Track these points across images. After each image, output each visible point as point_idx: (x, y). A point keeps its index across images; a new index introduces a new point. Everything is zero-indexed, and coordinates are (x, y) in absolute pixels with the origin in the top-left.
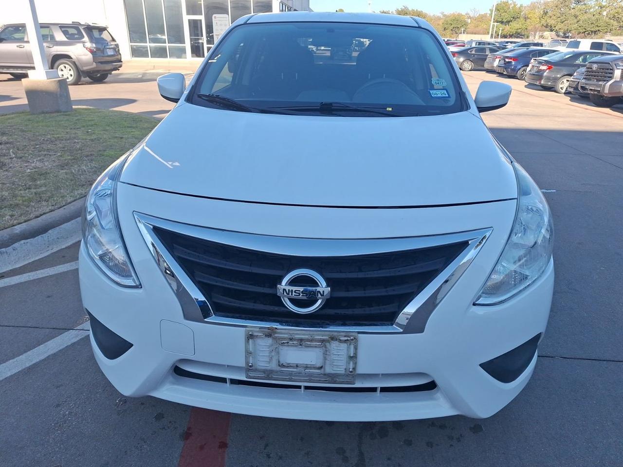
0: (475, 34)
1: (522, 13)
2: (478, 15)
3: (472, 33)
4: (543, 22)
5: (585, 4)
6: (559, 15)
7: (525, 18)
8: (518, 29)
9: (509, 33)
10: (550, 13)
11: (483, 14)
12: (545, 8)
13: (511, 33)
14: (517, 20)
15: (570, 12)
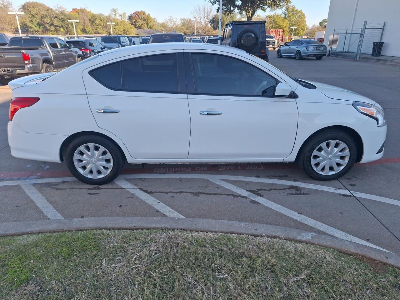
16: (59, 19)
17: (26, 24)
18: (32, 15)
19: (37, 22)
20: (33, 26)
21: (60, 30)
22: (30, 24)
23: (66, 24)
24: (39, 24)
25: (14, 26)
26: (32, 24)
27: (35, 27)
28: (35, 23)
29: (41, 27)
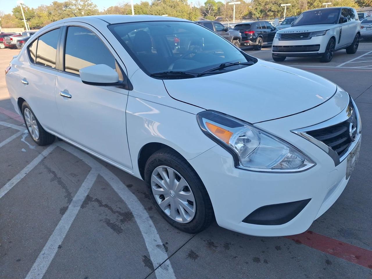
0: (9, 28)
1: (35, 14)
2: (4, 15)
3: (6, 27)
4: (51, 19)
5: (69, 8)
6: (59, 15)
7: (39, 16)
8: (37, 24)
9: (32, 26)
10: (53, 13)
11: (7, 14)
12: (48, 11)
13: (34, 27)
14: (33, 17)
15: (64, 13)
16: (278, 5)
17: (252, 11)
18: (259, 3)
19: (260, 9)
20: (256, 13)
21: (278, 15)
22: (254, 12)
23: (282, 9)
24: (261, 11)
25: (243, 15)
26: (256, 11)
27: (258, 14)
28: (259, 10)
29: (263, 13)
